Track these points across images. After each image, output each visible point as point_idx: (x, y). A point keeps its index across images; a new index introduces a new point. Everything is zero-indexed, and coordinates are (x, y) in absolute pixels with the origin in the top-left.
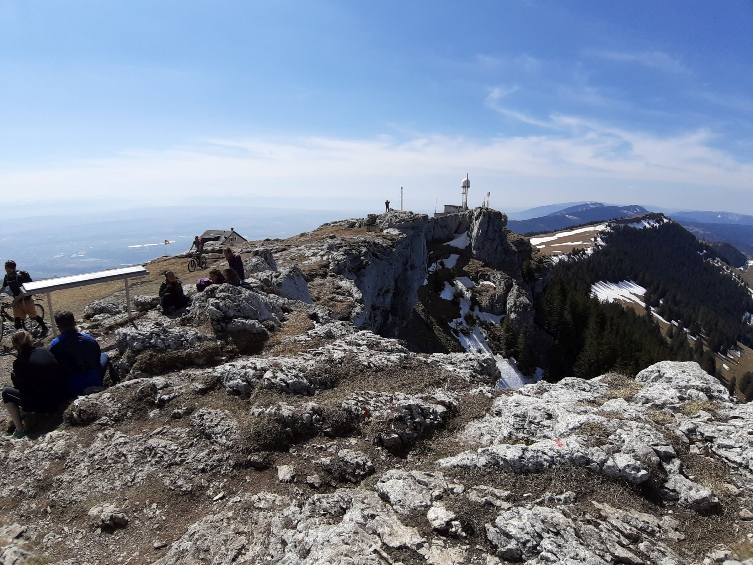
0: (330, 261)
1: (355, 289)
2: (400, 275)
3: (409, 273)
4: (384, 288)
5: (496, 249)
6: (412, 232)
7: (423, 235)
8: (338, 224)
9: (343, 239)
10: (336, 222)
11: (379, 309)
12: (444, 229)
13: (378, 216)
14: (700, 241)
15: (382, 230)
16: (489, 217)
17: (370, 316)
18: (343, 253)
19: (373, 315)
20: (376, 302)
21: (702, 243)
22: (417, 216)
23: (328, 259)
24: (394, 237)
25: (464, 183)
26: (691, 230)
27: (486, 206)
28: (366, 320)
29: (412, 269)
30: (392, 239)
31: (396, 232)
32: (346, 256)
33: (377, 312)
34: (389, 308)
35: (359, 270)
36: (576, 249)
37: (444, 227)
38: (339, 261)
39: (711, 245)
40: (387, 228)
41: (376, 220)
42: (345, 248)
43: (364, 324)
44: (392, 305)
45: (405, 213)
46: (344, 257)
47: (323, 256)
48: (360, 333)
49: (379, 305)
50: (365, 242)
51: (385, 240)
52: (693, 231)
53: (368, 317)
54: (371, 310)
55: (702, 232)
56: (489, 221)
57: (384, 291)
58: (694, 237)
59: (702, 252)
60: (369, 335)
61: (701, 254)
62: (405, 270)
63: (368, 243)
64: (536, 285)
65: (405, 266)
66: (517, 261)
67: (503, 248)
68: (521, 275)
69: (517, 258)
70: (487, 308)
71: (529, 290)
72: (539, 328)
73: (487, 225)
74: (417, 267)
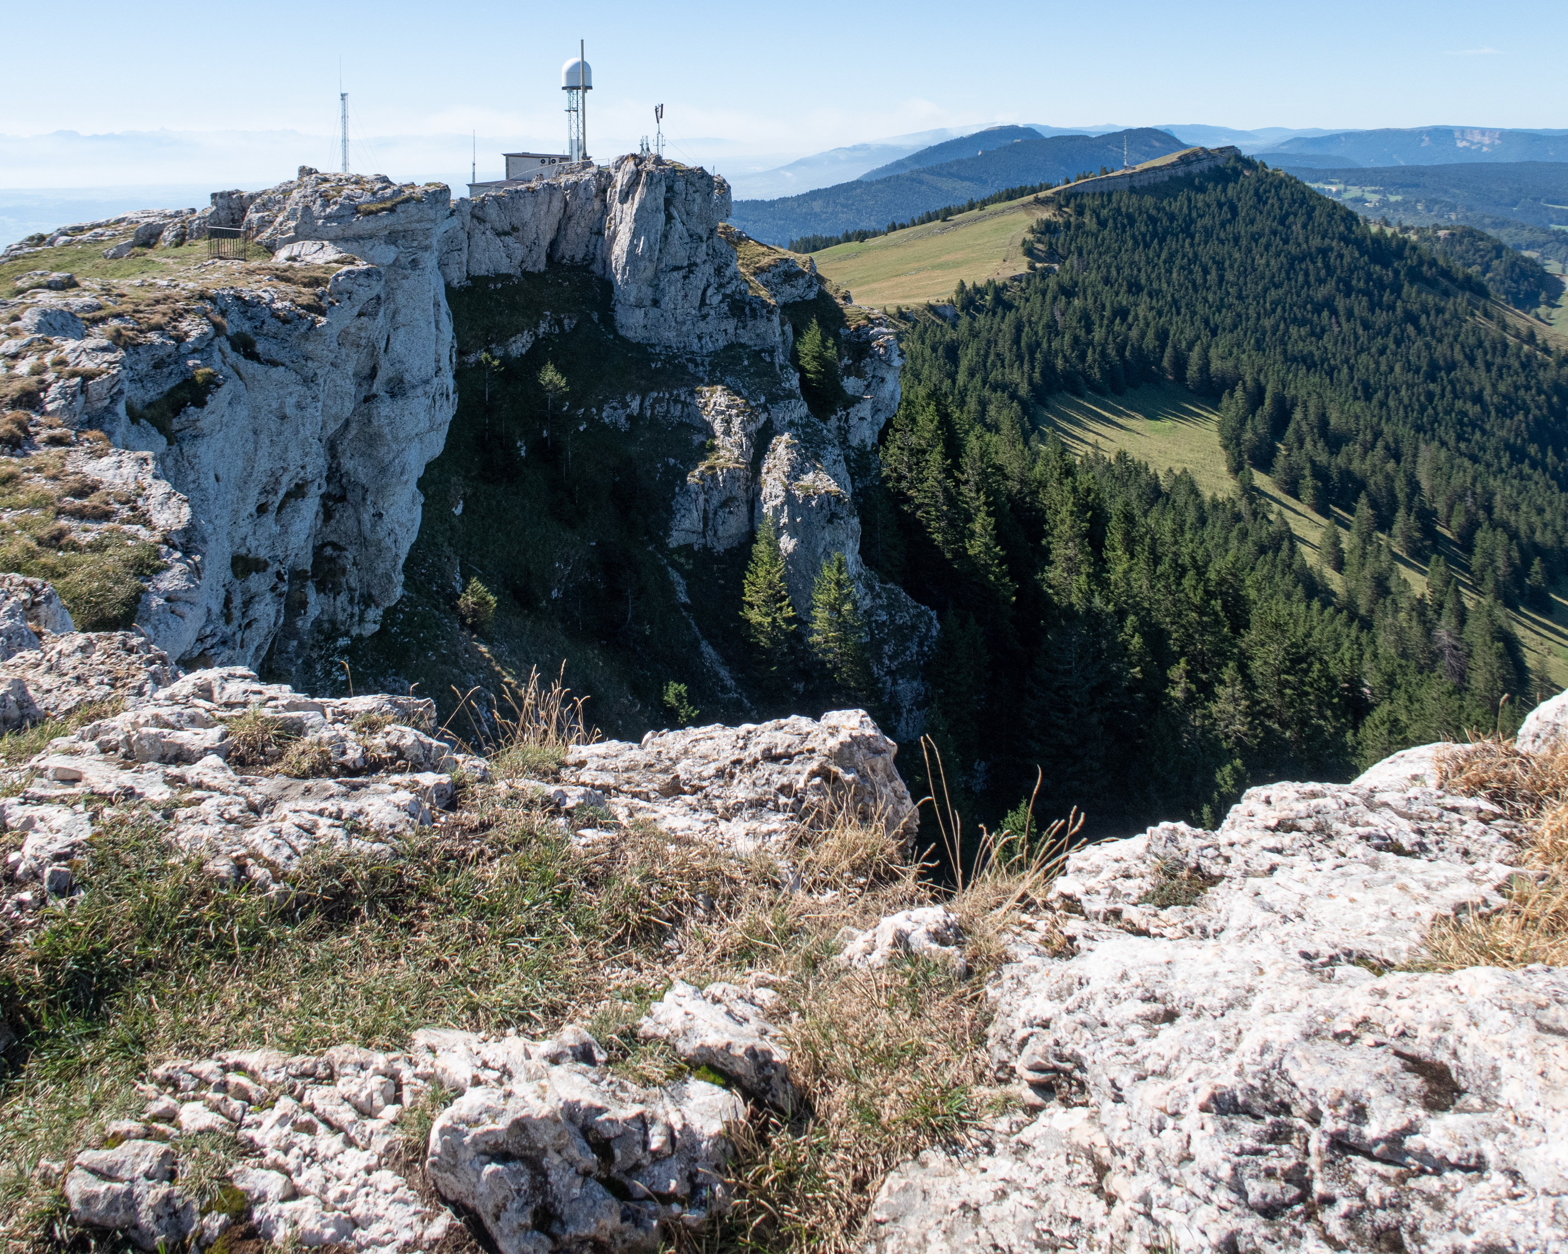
1: (161, 488)
2: (347, 423)
3: (385, 409)
4: (285, 479)
5: (703, 303)
6: (388, 254)
7: (430, 260)
8: (87, 236)
9: (107, 291)
10: (80, 230)
11: (262, 567)
12: (509, 240)
13: (252, 198)
15: (270, 249)
16: (670, 189)
17: (227, 602)
18: (105, 342)
19: (237, 601)
20: (252, 543)
21: (1381, 233)
22: (407, 192)
23: (40, 369)
24: (318, 274)
25: (571, 73)
27: (653, 150)
28: (208, 621)
29: (393, 395)
30: (315, 282)
31: (330, 253)
32: (120, 354)
33: (258, 582)
34: (306, 563)
35: (177, 409)
36: (969, 286)
37: (506, 234)
38: (87, 377)
39: (1411, 238)
40: (291, 240)
41: (244, 210)
42: (115, 323)
43: (201, 640)
44: (318, 551)
45: (358, 181)
46: (110, 357)
48: (187, 683)
49: (263, 554)
50: (202, 297)
51: (282, 286)
53: (216, 608)
54: (229, 573)
56: (668, 202)
57: (282, 493)
60: (235, 689)
62: (367, 400)
63: (213, 300)
64: (853, 421)
65: (366, 387)
66: (778, 339)
67: (725, 296)
68: (798, 391)
69: (778, 331)
70: (687, 524)
71: (830, 442)
72: (882, 582)
73: (662, 216)
74: (414, 387)
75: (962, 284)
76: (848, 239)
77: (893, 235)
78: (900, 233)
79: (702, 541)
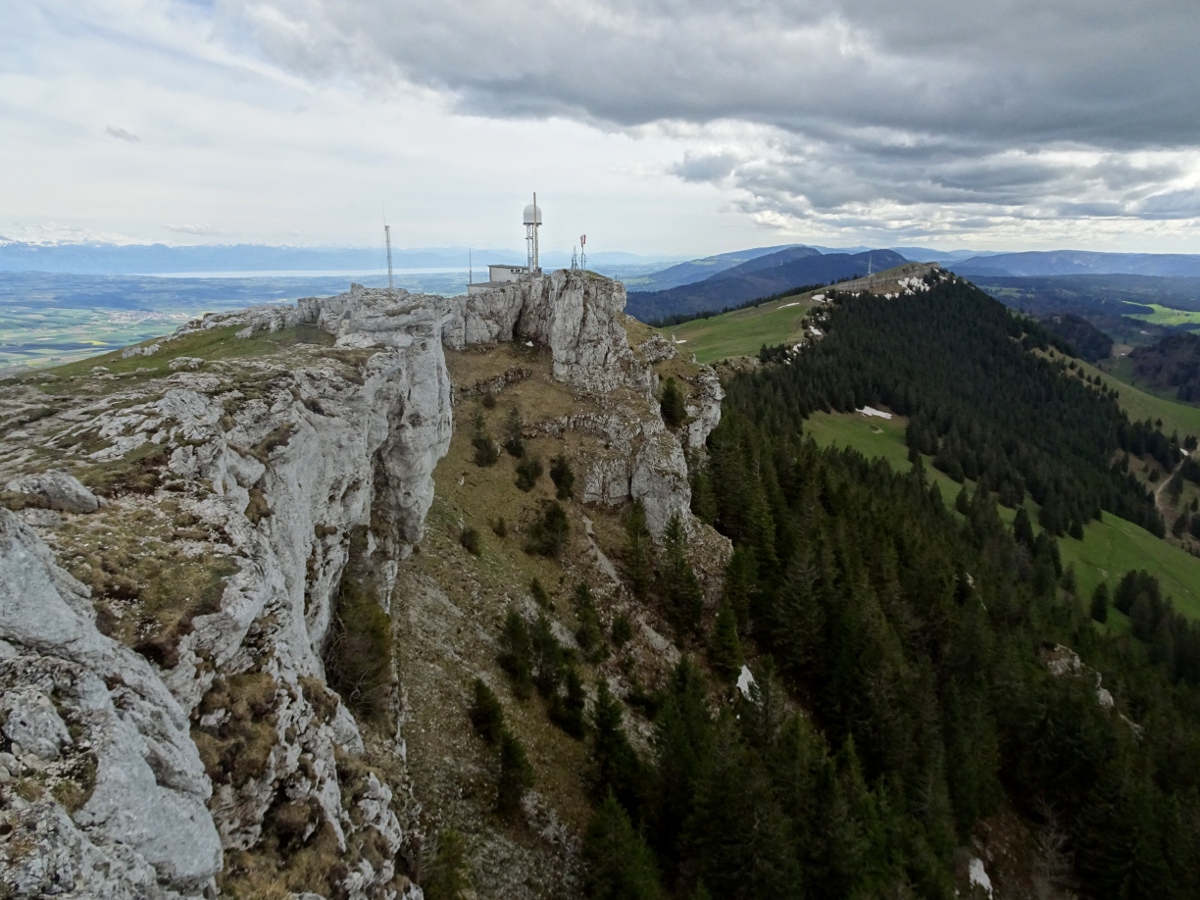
0: (173, 445)
2: (385, 443)
3: (409, 433)
4: (345, 481)
5: (605, 362)
6: (407, 340)
7: (435, 343)
11: (334, 531)
12: (490, 322)
13: (324, 303)
14: (1014, 315)
15: (333, 340)
16: (586, 291)
17: (314, 552)
20: (326, 518)
21: (1018, 318)
23: (166, 440)
24: (362, 355)
25: (528, 214)
26: (996, 292)
27: (579, 266)
29: (414, 425)
31: (370, 341)
34: (366, 521)
35: (270, 447)
36: (768, 347)
37: (488, 318)
39: (1036, 321)
40: (347, 333)
41: (319, 311)
44: (372, 514)
45: (389, 294)
47: (154, 431)
49: (334, 523)
50: (285, 375)
52: (1000, 294)
55: (1018, 295)
57: (344, 488)
58: (1003, 306)
59: (1018, 337)
61: (1016, 340)
62: (397, 429)
63: (292, 376)
64: (692, 430)
65: (397, 420)
66: (648, 384)
67: (619, 358)
68: (659, 415)
69: (649, 379)
70: (593, 490)
71: (677, 446)
72: (703, 523)
73: (582, 309)
74: (426, 420)
75: (764, 346)
76: (698, 316)
77: (726, 315)
78: (729, 313)
79: (601, 499)
